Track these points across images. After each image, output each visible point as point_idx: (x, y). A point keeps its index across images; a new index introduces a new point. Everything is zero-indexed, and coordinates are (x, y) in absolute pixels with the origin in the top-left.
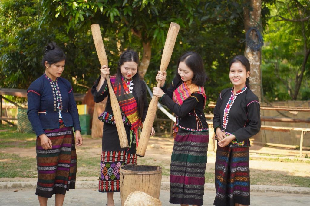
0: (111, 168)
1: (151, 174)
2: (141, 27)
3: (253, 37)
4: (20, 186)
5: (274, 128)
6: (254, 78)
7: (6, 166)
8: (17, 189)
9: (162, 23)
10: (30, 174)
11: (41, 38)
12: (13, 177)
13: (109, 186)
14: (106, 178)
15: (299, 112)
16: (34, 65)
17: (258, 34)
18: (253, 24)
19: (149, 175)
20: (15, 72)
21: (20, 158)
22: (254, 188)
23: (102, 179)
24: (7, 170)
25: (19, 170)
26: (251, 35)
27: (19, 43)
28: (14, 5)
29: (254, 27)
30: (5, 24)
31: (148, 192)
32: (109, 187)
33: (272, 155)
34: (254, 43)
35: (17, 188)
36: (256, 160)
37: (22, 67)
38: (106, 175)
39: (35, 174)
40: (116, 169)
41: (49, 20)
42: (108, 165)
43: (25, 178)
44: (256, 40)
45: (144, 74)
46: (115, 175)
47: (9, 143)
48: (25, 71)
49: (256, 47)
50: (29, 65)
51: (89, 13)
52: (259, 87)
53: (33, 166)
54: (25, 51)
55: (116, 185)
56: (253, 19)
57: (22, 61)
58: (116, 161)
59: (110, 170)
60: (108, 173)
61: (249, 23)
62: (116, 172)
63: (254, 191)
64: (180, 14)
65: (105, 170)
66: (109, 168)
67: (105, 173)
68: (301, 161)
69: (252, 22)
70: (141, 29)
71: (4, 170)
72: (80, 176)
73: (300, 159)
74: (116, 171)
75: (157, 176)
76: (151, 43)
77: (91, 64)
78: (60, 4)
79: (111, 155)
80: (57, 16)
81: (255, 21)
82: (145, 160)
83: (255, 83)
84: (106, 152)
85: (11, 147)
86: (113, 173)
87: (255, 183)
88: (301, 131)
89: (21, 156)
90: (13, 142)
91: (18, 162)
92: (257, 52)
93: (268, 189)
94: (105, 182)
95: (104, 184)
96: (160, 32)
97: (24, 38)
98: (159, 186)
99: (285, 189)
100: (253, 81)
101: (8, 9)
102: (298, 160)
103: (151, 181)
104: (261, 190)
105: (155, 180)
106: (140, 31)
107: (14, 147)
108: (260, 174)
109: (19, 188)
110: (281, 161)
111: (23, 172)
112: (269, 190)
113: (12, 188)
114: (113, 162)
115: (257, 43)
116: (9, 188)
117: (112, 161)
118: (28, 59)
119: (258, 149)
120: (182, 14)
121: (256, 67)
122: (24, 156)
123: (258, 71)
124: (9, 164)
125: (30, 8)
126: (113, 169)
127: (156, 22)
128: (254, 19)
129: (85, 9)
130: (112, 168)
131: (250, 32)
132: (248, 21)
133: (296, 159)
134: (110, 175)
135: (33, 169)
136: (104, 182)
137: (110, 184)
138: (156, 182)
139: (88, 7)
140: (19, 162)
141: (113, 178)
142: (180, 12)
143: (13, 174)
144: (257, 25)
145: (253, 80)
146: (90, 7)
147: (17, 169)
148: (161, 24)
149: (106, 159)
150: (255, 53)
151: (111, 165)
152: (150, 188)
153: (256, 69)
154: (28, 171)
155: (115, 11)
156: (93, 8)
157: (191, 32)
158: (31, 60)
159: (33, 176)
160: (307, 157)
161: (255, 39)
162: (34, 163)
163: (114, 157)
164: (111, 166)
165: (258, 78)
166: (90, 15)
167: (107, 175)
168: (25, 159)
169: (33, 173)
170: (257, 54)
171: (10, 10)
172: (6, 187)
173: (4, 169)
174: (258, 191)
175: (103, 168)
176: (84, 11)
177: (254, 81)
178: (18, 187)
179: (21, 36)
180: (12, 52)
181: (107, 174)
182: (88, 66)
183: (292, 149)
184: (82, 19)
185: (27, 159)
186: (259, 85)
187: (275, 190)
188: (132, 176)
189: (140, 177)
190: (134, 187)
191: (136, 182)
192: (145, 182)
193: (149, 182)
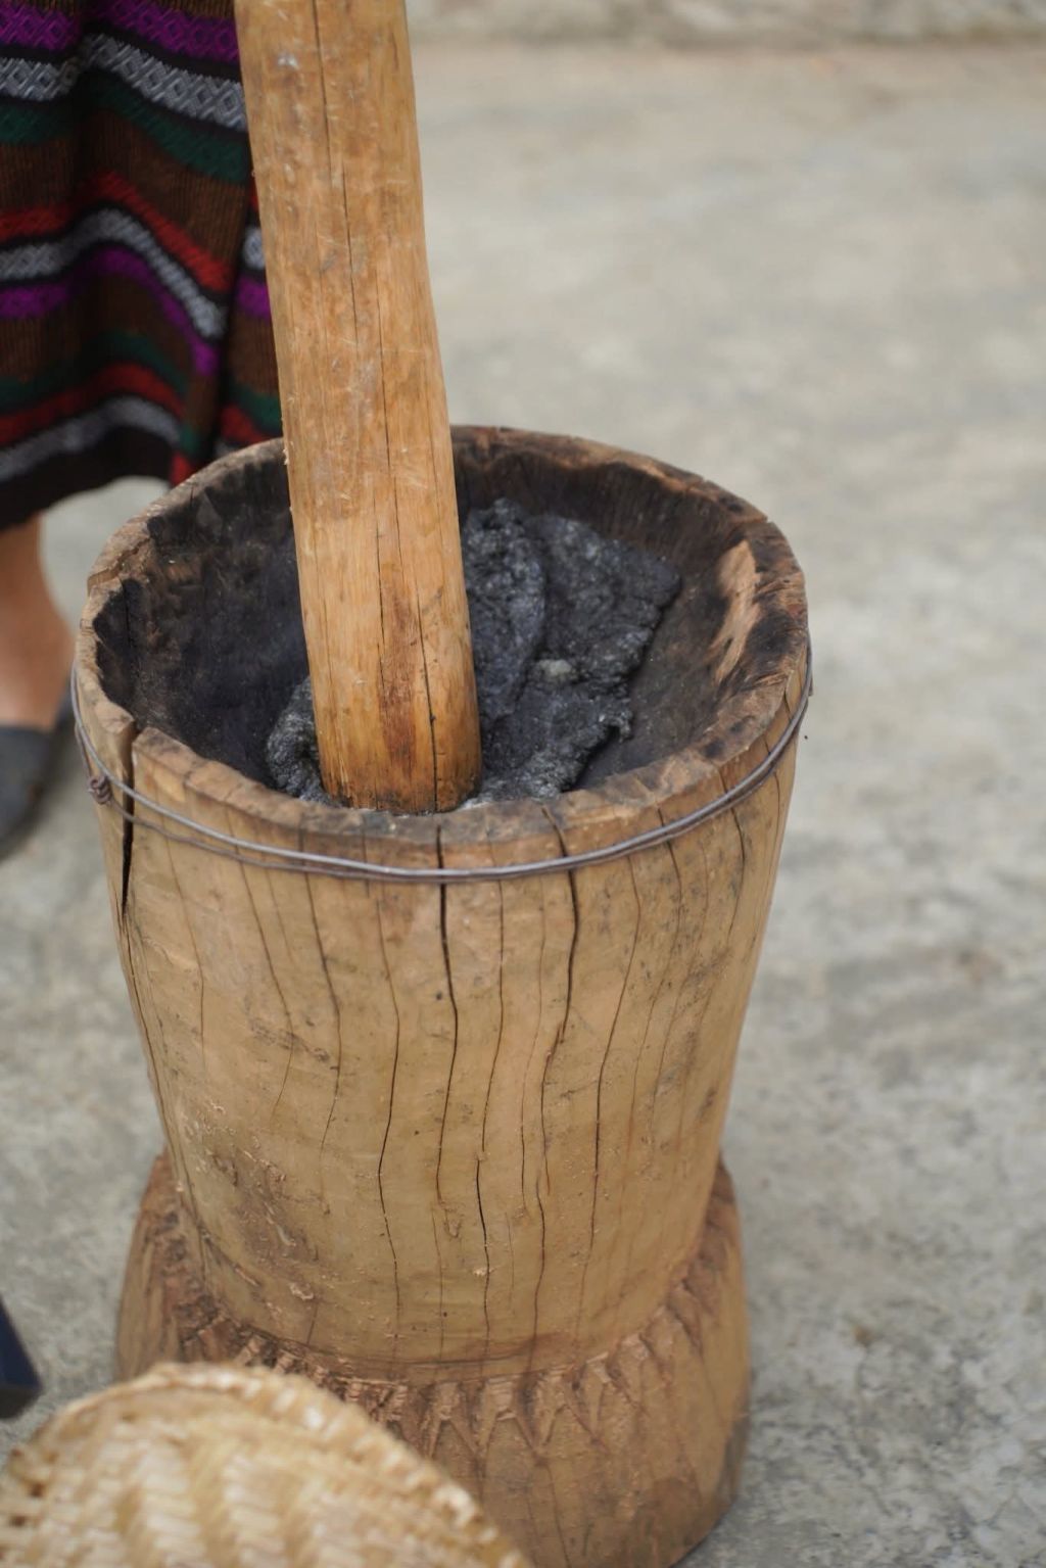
188: (258, 881)
189: (409, 916)
190: (302, 1031)
191: (338, 976)
192: (490, 982)
193: (561, 972)
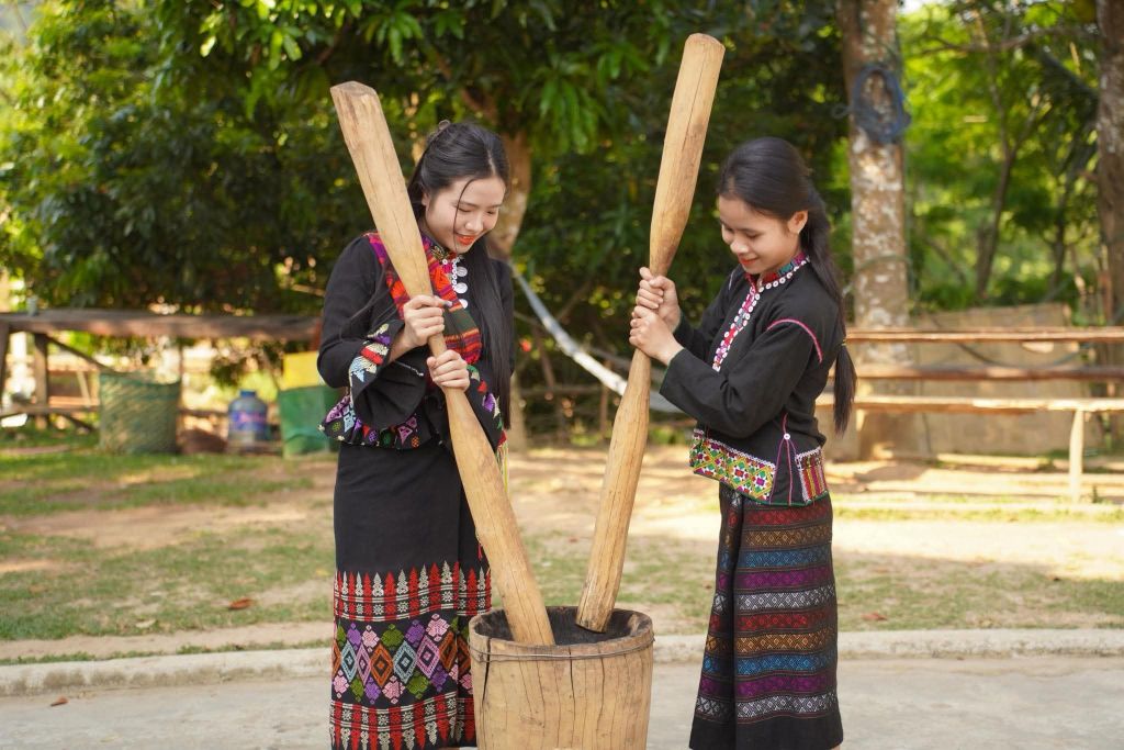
0: (405, 648)
1: (608, 656)
2: (496, 78)
3: (877, 97)
4: (77, 682)
5: (980, 403)
6: (883, 237)
7: (40, 588)
8: (64, 693)
9: (567, 59)
10: (123, 620)
11: (169, 140)
12: (60, 637)
13: (404, 727)
14: (389, 696)
15: (1059, 345)
16: (146, 230)
17: (891, 86)
18: (872, 55)
19: (602, 658)
20: (85, 253)
21: (96, 552)
22: (968, 642)
23: (372, 703)
24: (41, 607)
25: (87, 603)
26: (868, 90)
27: (92, 158)
28: (72, 36)
29: (877, 63)
30: (49, 101)
31: (599, 734)
32: (404, 735)
33: (972, 499)
34: (879, 117)
35: (64, 689)
36: (922, 518)
37: (110, 236)
38: (388, 681)
39: (142, 621)
40: (427, 649)
41: (183, 72)
42: (391, 636)
43: (106, 637)
44: (886, 107)
45: (511, 239)
46: (429, 675)
47: (66, 492)
48: (120, 249)
49: (888, 131)
50: (132, 233)
51: (317, 31)
52: (902, 265)
53: (137, 584)
54: (113, 186)
55: (434, 717)
56: (872, 36)
57: (107, 218)
58: (422, 612)
59: (405, 655)
60: (396, 669)
61: (860, 52)
62: (431, 659)
63: (971, 653)
64: (625, 29)
65: (380, 658)
66: (398, 647)
67: (381, 673)
68: (1079, 515)
69: (869, 46)
70: (495, 85)
71: (33, 606)
72: (308, 619)
73: (1074, 507)
74: (427, 656)
75: (635, 660)
76: (528, 133)
77: (334, 219)
78: (215, 8)
79: (403, 586)
80: (206, 49)
81: (879, 43)
82: (540, 541)
83: (888, 252)
84: (377, 576)
85: (72, 509)
86: (417, 668)
87: (956, 615)
88: (1073, 413)
89: (102, 543)
90: (79, 490)
91: (87, 571)
92: (890, 146)
93: (1023, 644)
94: (387, 711)
95: (383, 720)
96: (560, 90)
97: (111, 143)
98: (644, 703)
99: (1086, 641)
100: (880, 248)
101: (54, 49)
102: (1067, 512)
103: (611, 685)
104: (998, 648)
105: (629, 678)
106: (491, 93)
107: (82, 507)
108: (959, 576)
109: (73, 687)
110: (1012, 520)
111: (98, 613)
112: (1028, 647)
113: (44, 691)
114: (412, 619)
115: (887, 119)
116: (35, 692)
117: (407, 616)
118: (125, 210)
119: (913, 476)
120: (632, 27)
121: (888, 199)
122: (109, 545)
123: (896, 214)
124: (50, 580)
125: (126, 42)
126: (416, 650)
127: (545, 59)
128: (878, 37)
129: (303, 19)
130: (410, 644)
131: (865, 81)
132: (854, 43)
133: (1062, 507)
134: (405, 677)
135: (137, 597)
136: (379, 712)
137: (408, 717)
138: (630, 688)
139: (313, 9)
140: (88, 567)
141: (419, 689)
142: (623, 19)
143: (60, 624)
144: (888, 56)
145: (881, 242)
146: (320, 11)
147: (80, 601)
148: (564, 64)
149: (379, 610)
150: (883, 152)
151: (404, 632)
152: (607, 717)
153: (891, 206)
154: (117, 605)
155: (407, 23)
156: (328, 15)
157: (651, 103)
158: (138, 213)
159: (135, 627)
160: (1096, 499)
161: (882, 103)
162: (144, 572)
163: (413, 597)
164: (407, 636)
165: (897, 235)
166: (321, 38)
167: (393, 678)
168: (112, 556)
169: (134, 616)
170: (892, 154)
171: (61, 53)
172: (20, 689)
173: (31, 603)
174: (984, 654)
175: (370, 650)
176: (298, 24)
177: (886, 246)
178: (68, 686)
179: (100, 135)
180: (72, 191)
181: (393, 674)
182: (324, 225)
183: (1025, 470)
184: (295, 52)
185: (120, 553)
186: (902, 261)
187: (1050, 646)
188: (524, 666)
189: (563, 670)
190: (535, 716)
191: (545, 693)
192: (583, 692)
193: (600, 692)
